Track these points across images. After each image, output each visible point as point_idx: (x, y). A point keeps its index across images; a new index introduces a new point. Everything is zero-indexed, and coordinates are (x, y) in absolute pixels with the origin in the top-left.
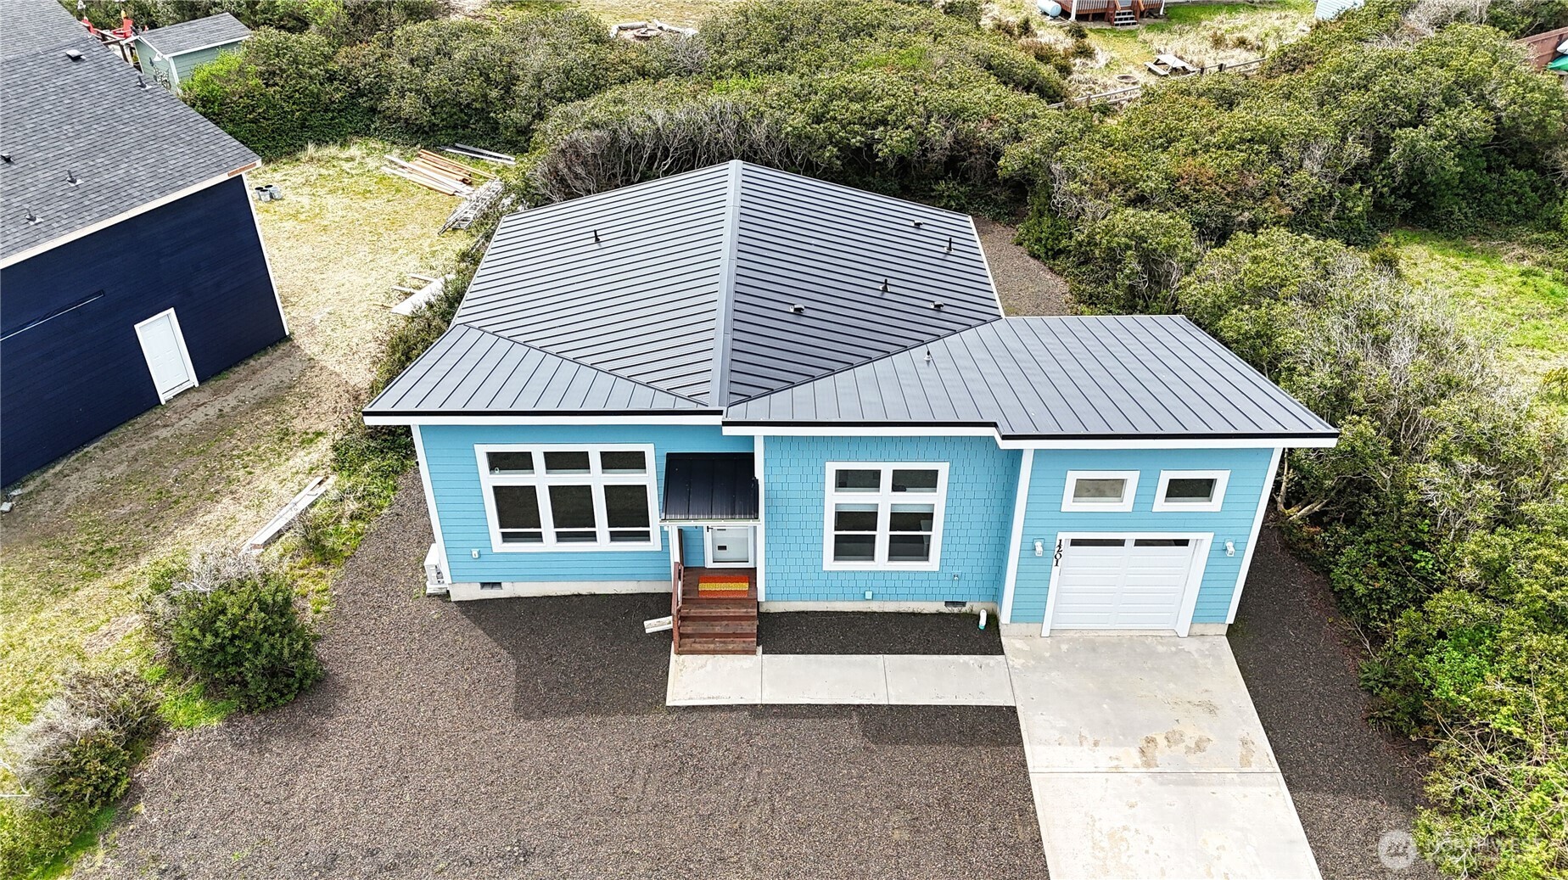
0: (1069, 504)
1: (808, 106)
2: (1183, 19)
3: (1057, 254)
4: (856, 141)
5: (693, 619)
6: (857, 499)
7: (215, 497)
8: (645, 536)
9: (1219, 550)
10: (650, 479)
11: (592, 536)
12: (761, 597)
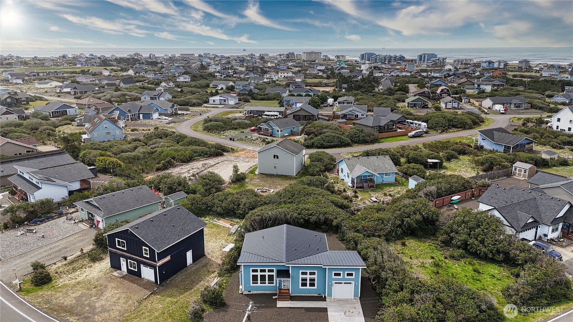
0: (333, 277)
1: (298, 212)
2: (379, 188)
3: (343, 240)
4: (307, 218)
5: (280, 296)
6: (304, 276)
7: (201, 281)
8: (273, 283)
9: (355, 284)
10: (274, 274)
11: (265, 283)
12: (290, 293)
